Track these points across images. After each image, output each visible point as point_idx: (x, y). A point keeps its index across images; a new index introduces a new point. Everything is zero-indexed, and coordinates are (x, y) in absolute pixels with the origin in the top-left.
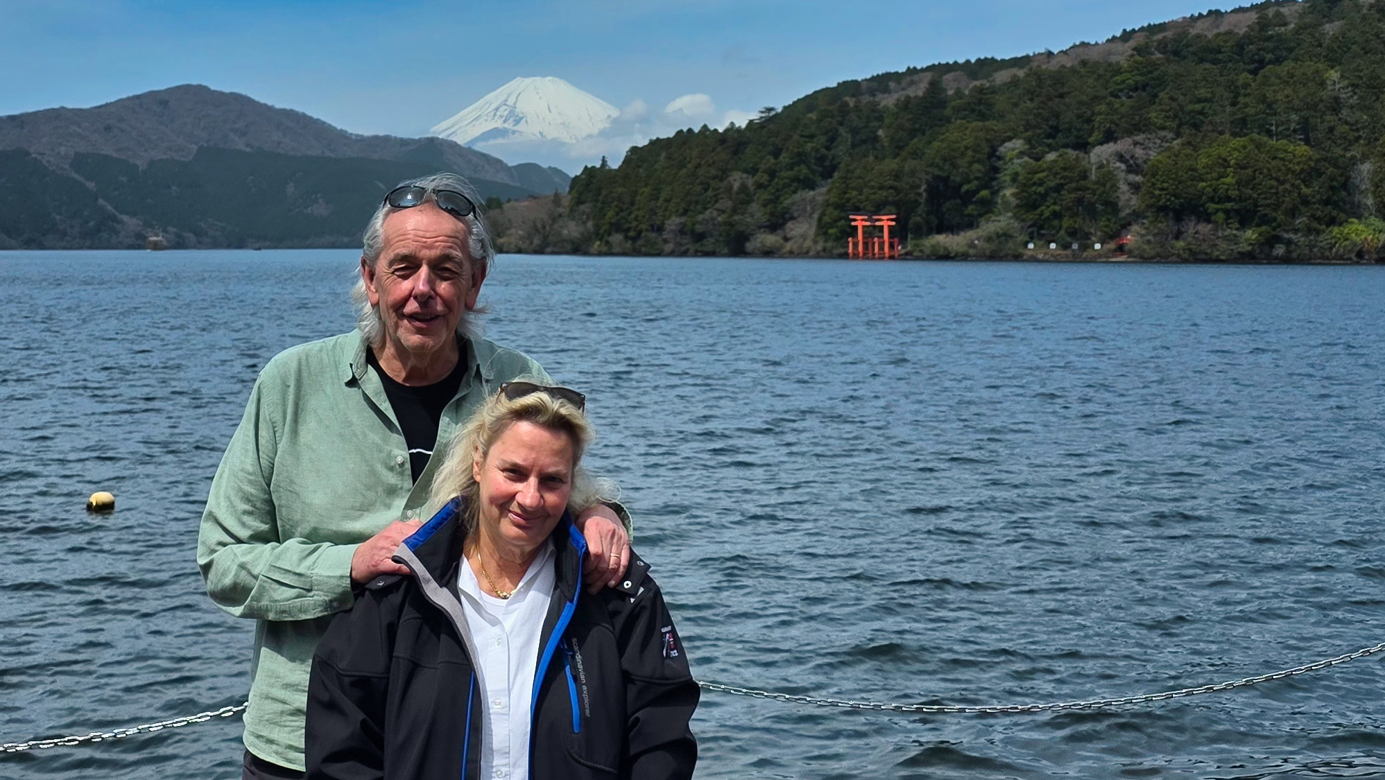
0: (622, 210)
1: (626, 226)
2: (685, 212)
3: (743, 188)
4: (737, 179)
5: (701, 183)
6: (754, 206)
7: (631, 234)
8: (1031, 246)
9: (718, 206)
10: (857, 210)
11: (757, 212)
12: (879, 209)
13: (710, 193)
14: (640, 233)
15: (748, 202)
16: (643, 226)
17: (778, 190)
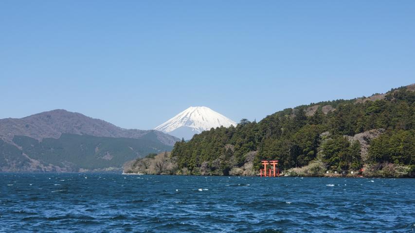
0: (187, 159)
1: (189, 165)
2: (209, 160)
3: (230, 150)
4: (228, 146)
5: (215, 148)
6: (233, 157)
7: (190, 168)
8: (328, 172)
9: (220, 157)
10: (265, 159)
11: (234, 160)
12: (273, 158)
13: (218, 152)
14: (193, 167)
15: (231, 156)
16: (194, 165)
17: (242, 151)
